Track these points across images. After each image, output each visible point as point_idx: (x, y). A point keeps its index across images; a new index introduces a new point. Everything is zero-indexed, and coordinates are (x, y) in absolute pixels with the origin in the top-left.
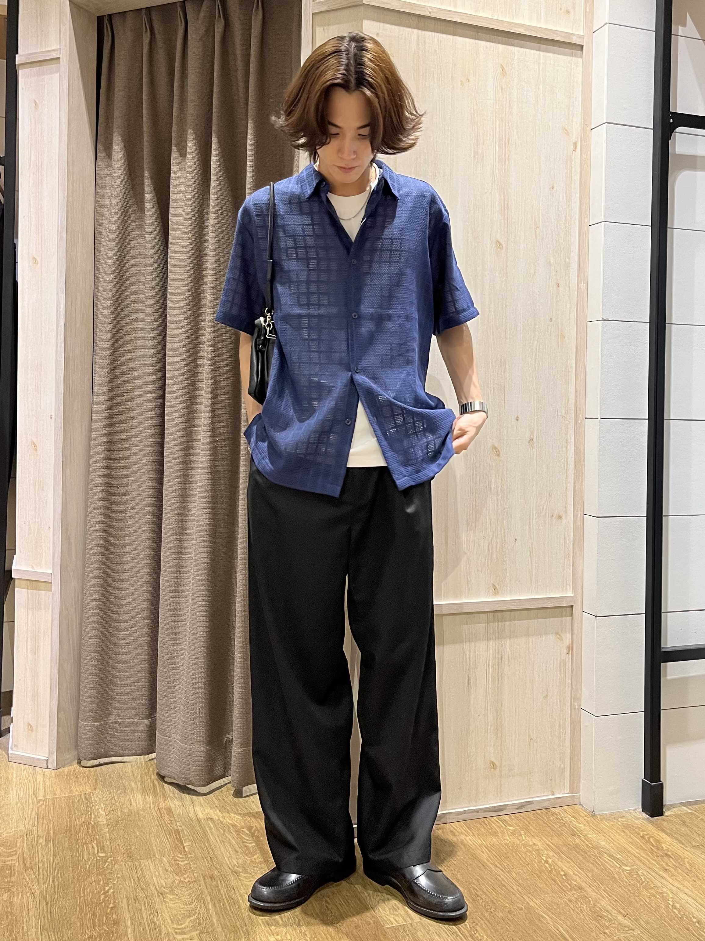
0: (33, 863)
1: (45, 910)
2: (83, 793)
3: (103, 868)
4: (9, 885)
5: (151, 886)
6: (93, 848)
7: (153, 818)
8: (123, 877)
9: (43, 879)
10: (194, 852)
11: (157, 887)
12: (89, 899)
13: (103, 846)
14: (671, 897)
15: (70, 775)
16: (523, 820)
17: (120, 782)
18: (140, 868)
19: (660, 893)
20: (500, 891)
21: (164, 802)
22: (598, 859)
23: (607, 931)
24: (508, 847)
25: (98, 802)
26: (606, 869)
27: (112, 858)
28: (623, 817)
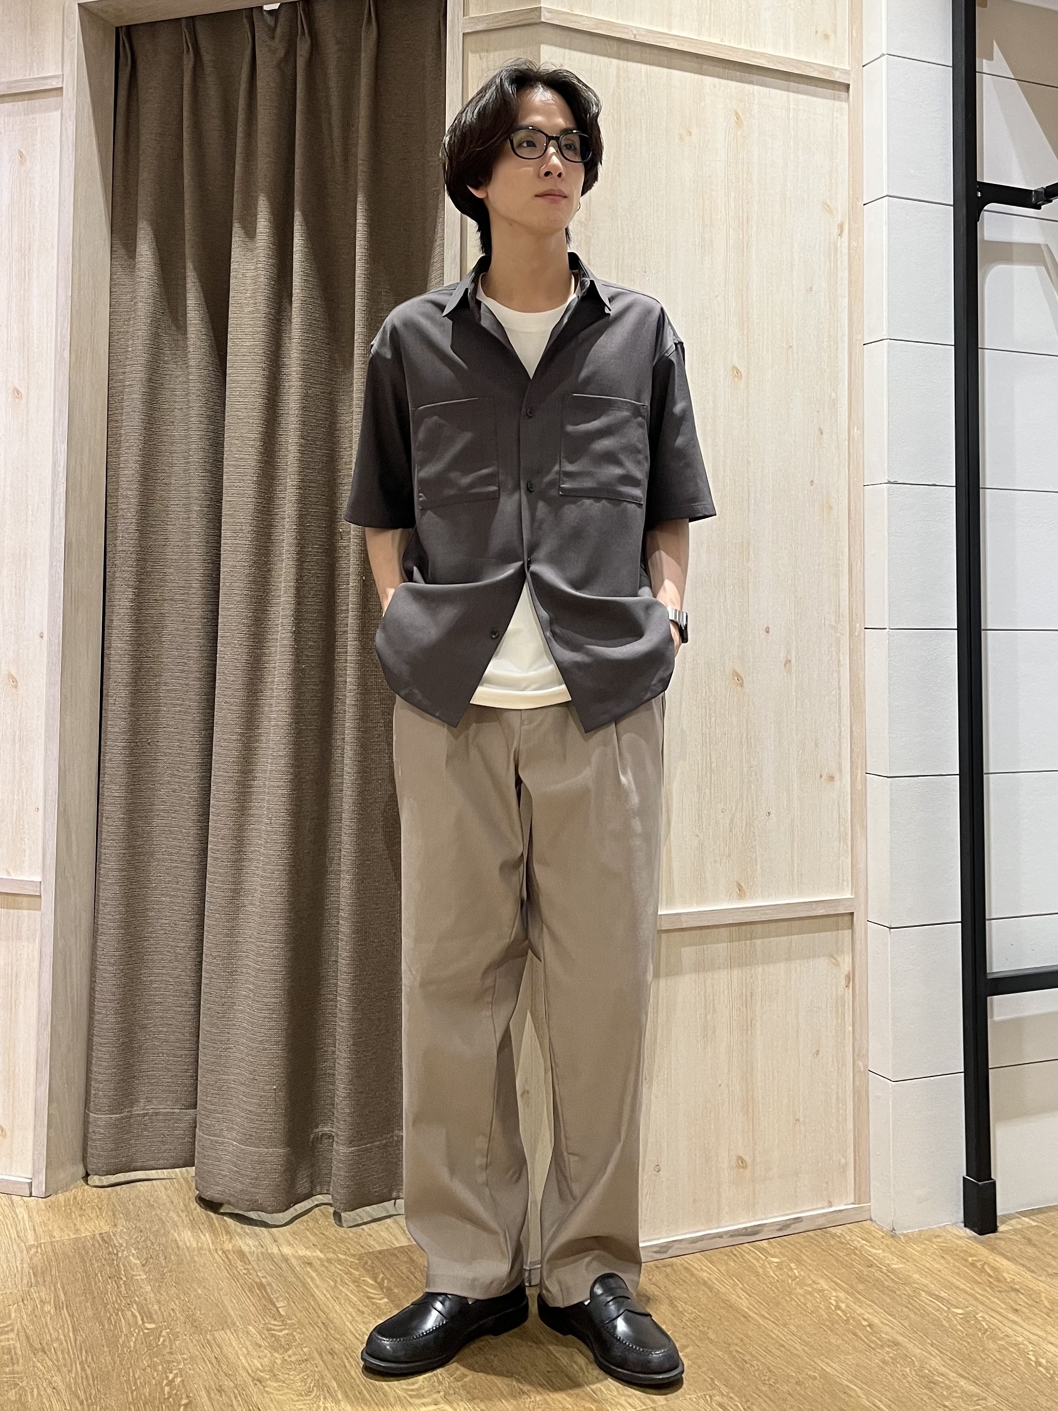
0: (44, 1342)
2: (97, 1232)
3: (158, 1345)
4: (14, 1377)
5: (240, 1370)
6: (135, 1317)
8: (192, 1357)
9: (65, 1365)
10: (295, 1316)
11: (250, 1372)
12: (147, 1394)
13: (150, 1312)
14: (1031, 1349)
15: (69, 1205)
16: (792, 1247)
17: (154, 1213)
18: (217, 1344)
19: (1015, 1344)
20: (777, 1353)
21: (230, 1242)
22: (913, 1299)
23: (947, 1404)
24: (777, 1288)
25: (124, 1245)
26: (928, 1314)
27: (168, 1330)
28: (938, 1236)
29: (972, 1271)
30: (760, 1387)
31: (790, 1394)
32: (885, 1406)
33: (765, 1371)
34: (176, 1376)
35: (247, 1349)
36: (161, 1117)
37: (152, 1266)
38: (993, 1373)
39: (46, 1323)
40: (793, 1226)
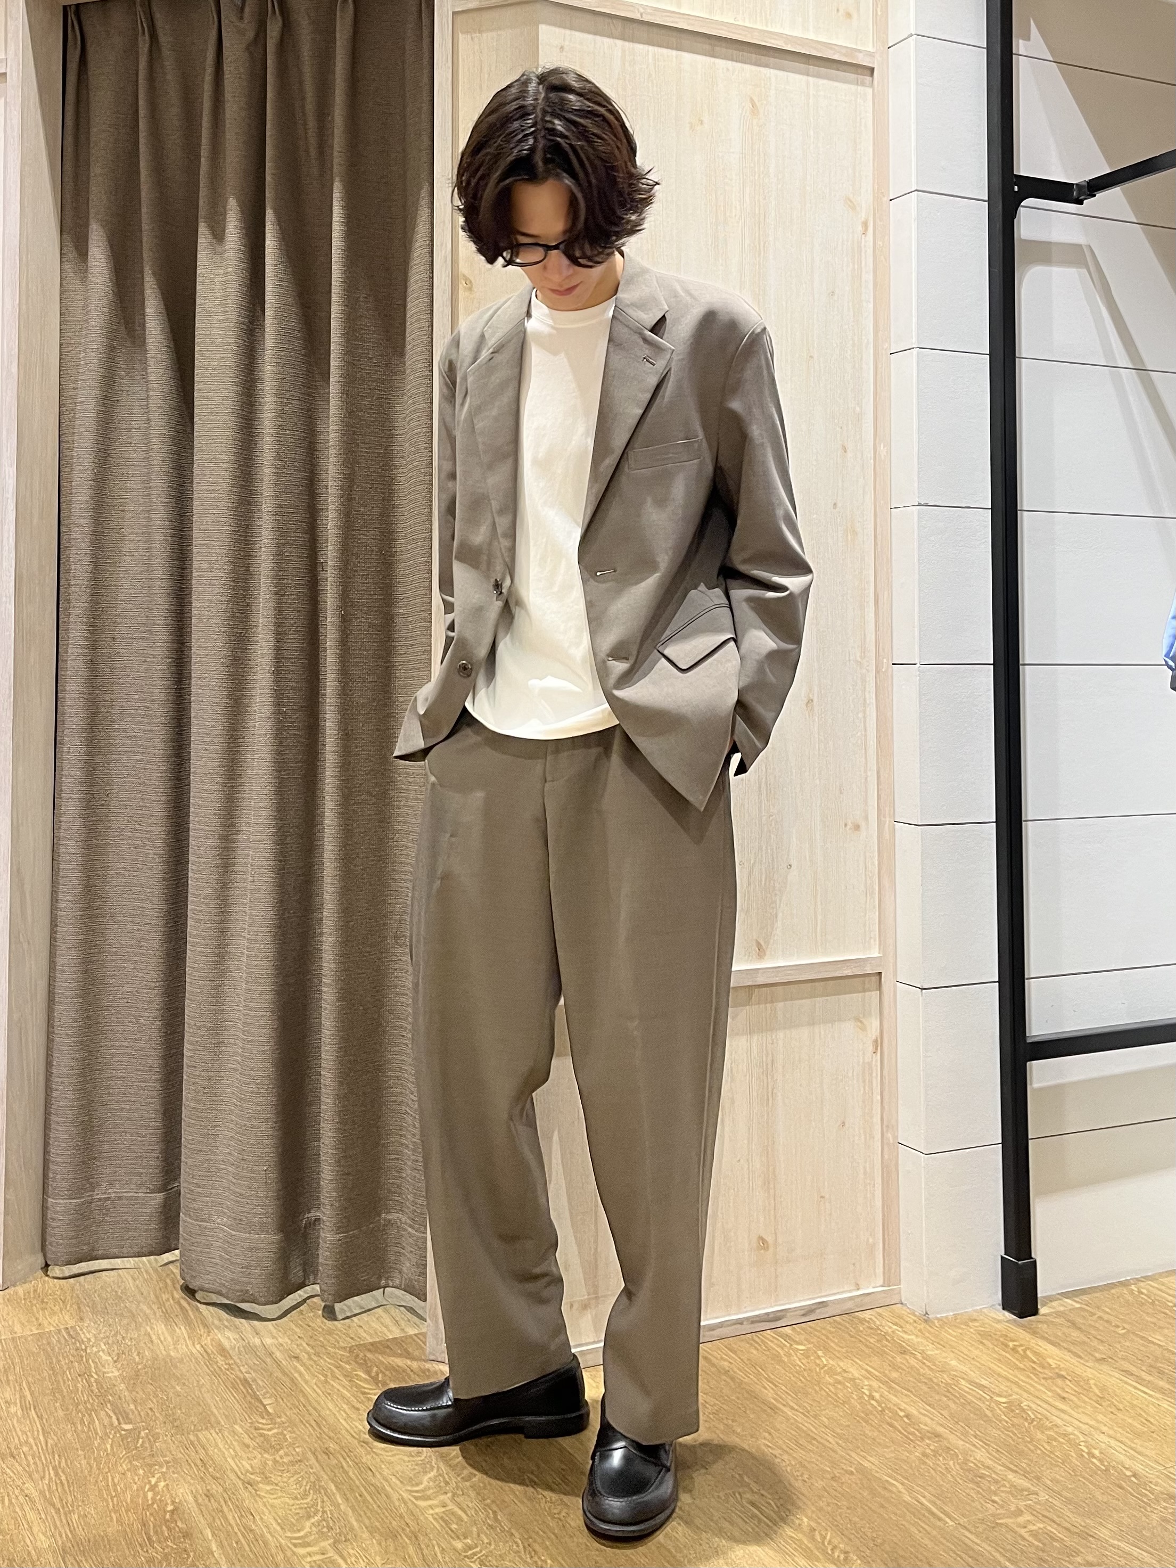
0: (12, 1447)
1: (58, 1523)
2: (62, 1327)
3: (136, 1448)
5: (229, 1472)
6: (110, 1417)
7: (198, 1363)
8: (175, 1460)
9: (37, 1471)
10: (284, 1413)
11: (239, 1474)
12: (129, 1501)
13: (125, 1412)
14: (1082, 1439)
15: (30, 1298)
16: (816, 1333)
17: (122, 1305)
18: (201, 1445)
19: (1065, 1435)
20: (809, 1447)
21: (209, 1336)
22: (951, 1388)
23: (996, 1498)
24: (804, 1377)
25: (93, 1340)
26: (969, 1403)
27: (147, 1431)
28: (975, 1320)
29: (1013, 1356)
30: (792, 1483)
31: (826, 1491)
32: (930, 1501)
33: (797, 1466)
34: (159, 1478)
35: (234, 1450)
36: (125, 1202)
38: (1043, 1466)
39: (14, 1426)
40: (818, 1311)
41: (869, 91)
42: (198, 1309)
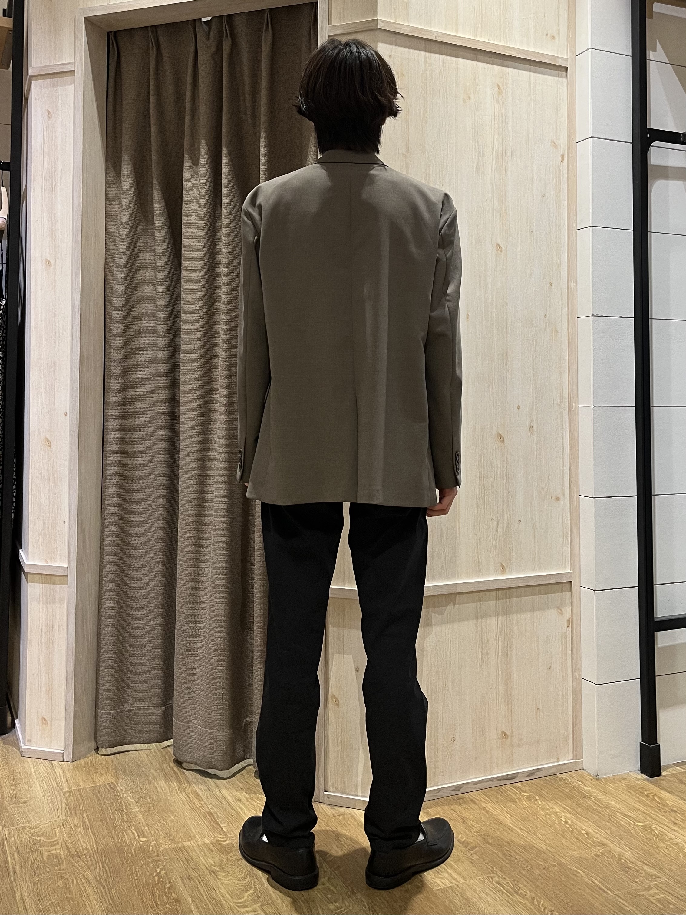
0: (78, 851)
1: (104, 894)
2: (106, 783)
3: (149, 851)
4: (61, 873)
5: (201, 865)
6: (134, 834)
7: (184, 803)
8: (170, 858)
9: (93, 865)
10: (233, 832)
11: (207, 866)
12: (144, 881)
13: (142, 831)
15: (88, 766)
16: (535, 786)
17: (141, 771)
18: (185, 850)
19: (676, 844)
20: (531, 851)
21: (190, 788)
22: (612, 817)
23: (637, 880)
24: (528, 812)
25: (124, 790)
26: (622, 826)
27: (155, 842)
28: (625, 779)
29: (647, 800)
30: (521, 871)
31: (540, 876)
32: (599, 882)
33: (524, 862)
34: (161, 870)
35: (205, 854)
36: (141, 712)
37: (142, 803)
38: (664, 862)
39: (79, 840)
40: (536, 774)
41: (565, 80)
42: (184, 773)
